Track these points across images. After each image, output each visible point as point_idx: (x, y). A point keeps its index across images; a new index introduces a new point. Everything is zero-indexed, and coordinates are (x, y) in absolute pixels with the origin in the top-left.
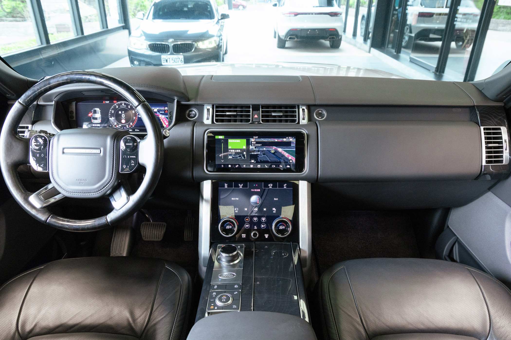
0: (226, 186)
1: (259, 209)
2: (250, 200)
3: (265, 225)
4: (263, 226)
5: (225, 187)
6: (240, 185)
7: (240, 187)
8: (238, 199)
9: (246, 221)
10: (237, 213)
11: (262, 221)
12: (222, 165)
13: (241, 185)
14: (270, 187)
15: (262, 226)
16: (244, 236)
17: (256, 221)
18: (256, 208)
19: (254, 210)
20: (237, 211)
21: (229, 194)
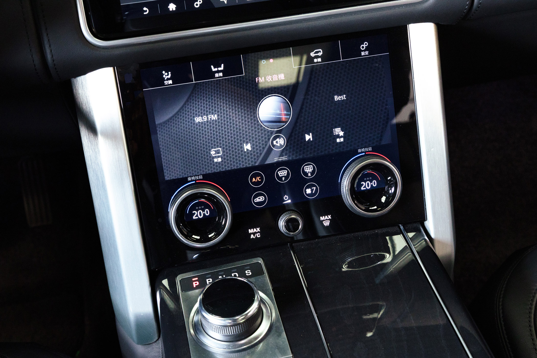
0: (168, 79)
1: (289, 141)
2: (255, 113)
3: (315, 186)
4: (309, 191)
5: (164, 84)
6: (214, 70)
7: (217, 75)
8: (214, 117)
9: (254, 183)
10: (219, 163)
11: (306, 174)
12: (145, 9)
13: (220, 69)
14: (315, 60)
15: (307, 190)
16: (254, 234)
17: (285, 180)
18: (278, 137)
19: (274, 146)
20: (219, 157)
21: (182, 104)
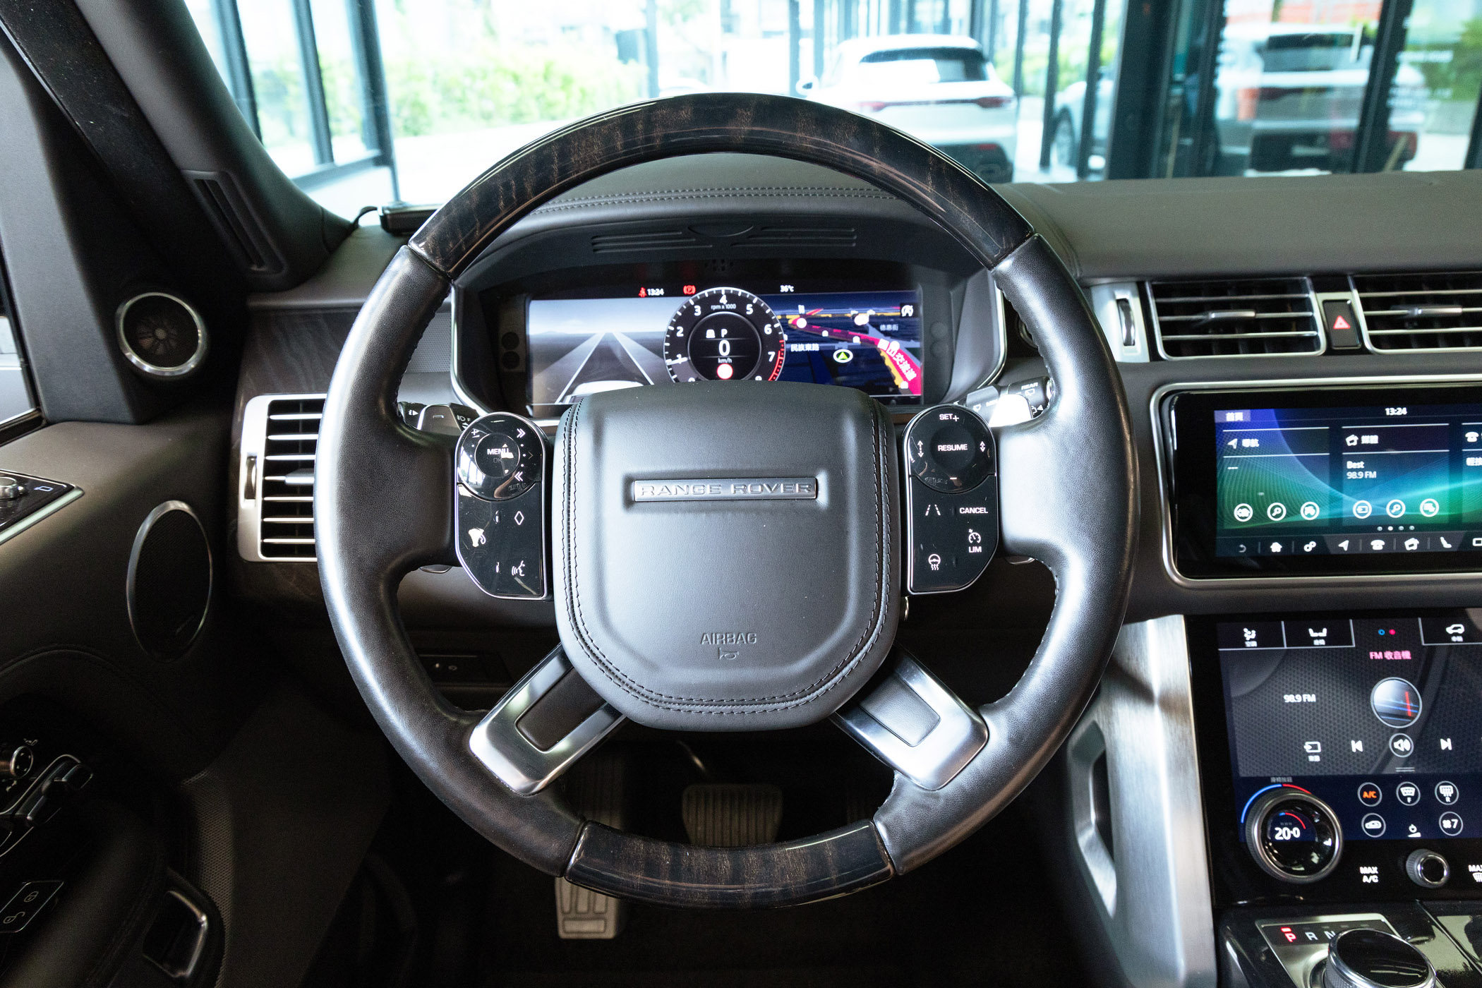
0: (1251, 640)
1: (1417, 743)
2: (1368, 700)
3: (1456, 818)
4: (1447, 824)
5: (1244, 646)
6: (1312, 633)
7: (1316, 642)
8: (1312, 698)
9: (1366, 800)
10: (1316, 763)
11: (1443, 798)
12: (1242, 546)
13: (1321, 634)
14: (1454, 639)
15: (1444, 822)
16: (1368, 875)
17: (1412, 802)
18: (1403, 738)
19: (1395, 750)
20: (1316, 754)
21: (1267, 676)
